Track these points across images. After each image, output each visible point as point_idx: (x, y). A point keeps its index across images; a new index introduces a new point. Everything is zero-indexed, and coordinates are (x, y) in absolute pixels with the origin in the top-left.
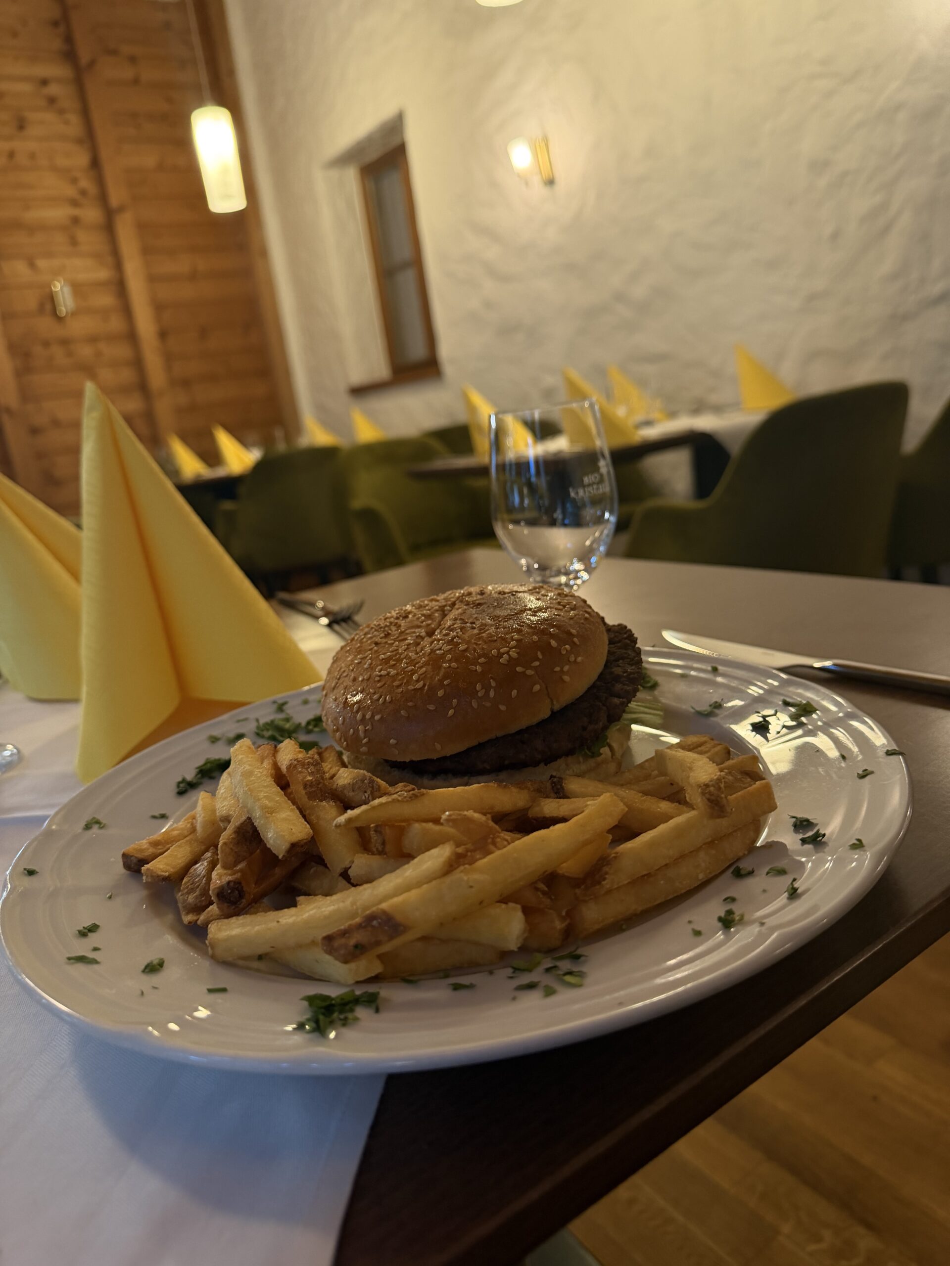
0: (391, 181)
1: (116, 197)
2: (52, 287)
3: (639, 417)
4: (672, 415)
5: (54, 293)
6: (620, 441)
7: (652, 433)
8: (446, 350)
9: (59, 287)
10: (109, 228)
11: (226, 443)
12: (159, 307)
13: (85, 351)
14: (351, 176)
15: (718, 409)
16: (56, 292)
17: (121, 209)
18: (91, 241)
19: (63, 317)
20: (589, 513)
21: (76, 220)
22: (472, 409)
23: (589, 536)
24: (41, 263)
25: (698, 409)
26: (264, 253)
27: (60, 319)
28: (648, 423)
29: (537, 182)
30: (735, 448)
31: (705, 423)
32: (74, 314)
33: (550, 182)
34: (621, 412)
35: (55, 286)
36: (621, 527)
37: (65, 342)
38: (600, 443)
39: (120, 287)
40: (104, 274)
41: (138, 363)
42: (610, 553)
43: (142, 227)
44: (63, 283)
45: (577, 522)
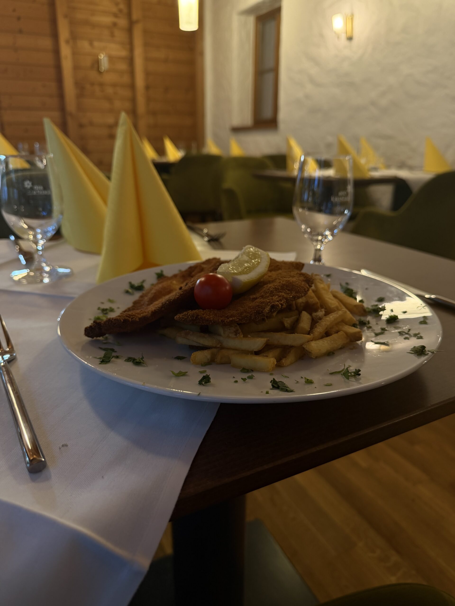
0: (271, 26)
1: (136, 15)
2: (99, 56)
3: (372, 165)
4: (388, 167)
5: (99, 60)
6: (359, 176)
7: (376, 174)
8: (282, 115)
9: (102, 57)
10: (130, 31)
11: (169, 146)
12: (147, 74)
13: (110, 91)
14: (251, 20)
15: (411, 168)
16: (101, 59)
17: (137, 22)
18: (120, 35)
19: (101, 72)
20: (338, 209)
21: (115, 24)
22: (290, 147)
23: (336, 220)
24: (96, 44)
25: (402, 166)
26: (202, 54)
27: (100, 73)
28: (375, 169)
29: (343, 37)
30: (415, 189)
31: (403, 174)
32: (108, 71)
33: (350, 39)
34: (363, 161)
35: (100, 56)
36: (352, 218)
37: (101, 85)
38: (350, 176)
39: (131, 61)
40: (123, 53)
41: (133, 100)
42: (344, 230)
43: (146, 32)
44: (104, 55)
45: (331, 212)
